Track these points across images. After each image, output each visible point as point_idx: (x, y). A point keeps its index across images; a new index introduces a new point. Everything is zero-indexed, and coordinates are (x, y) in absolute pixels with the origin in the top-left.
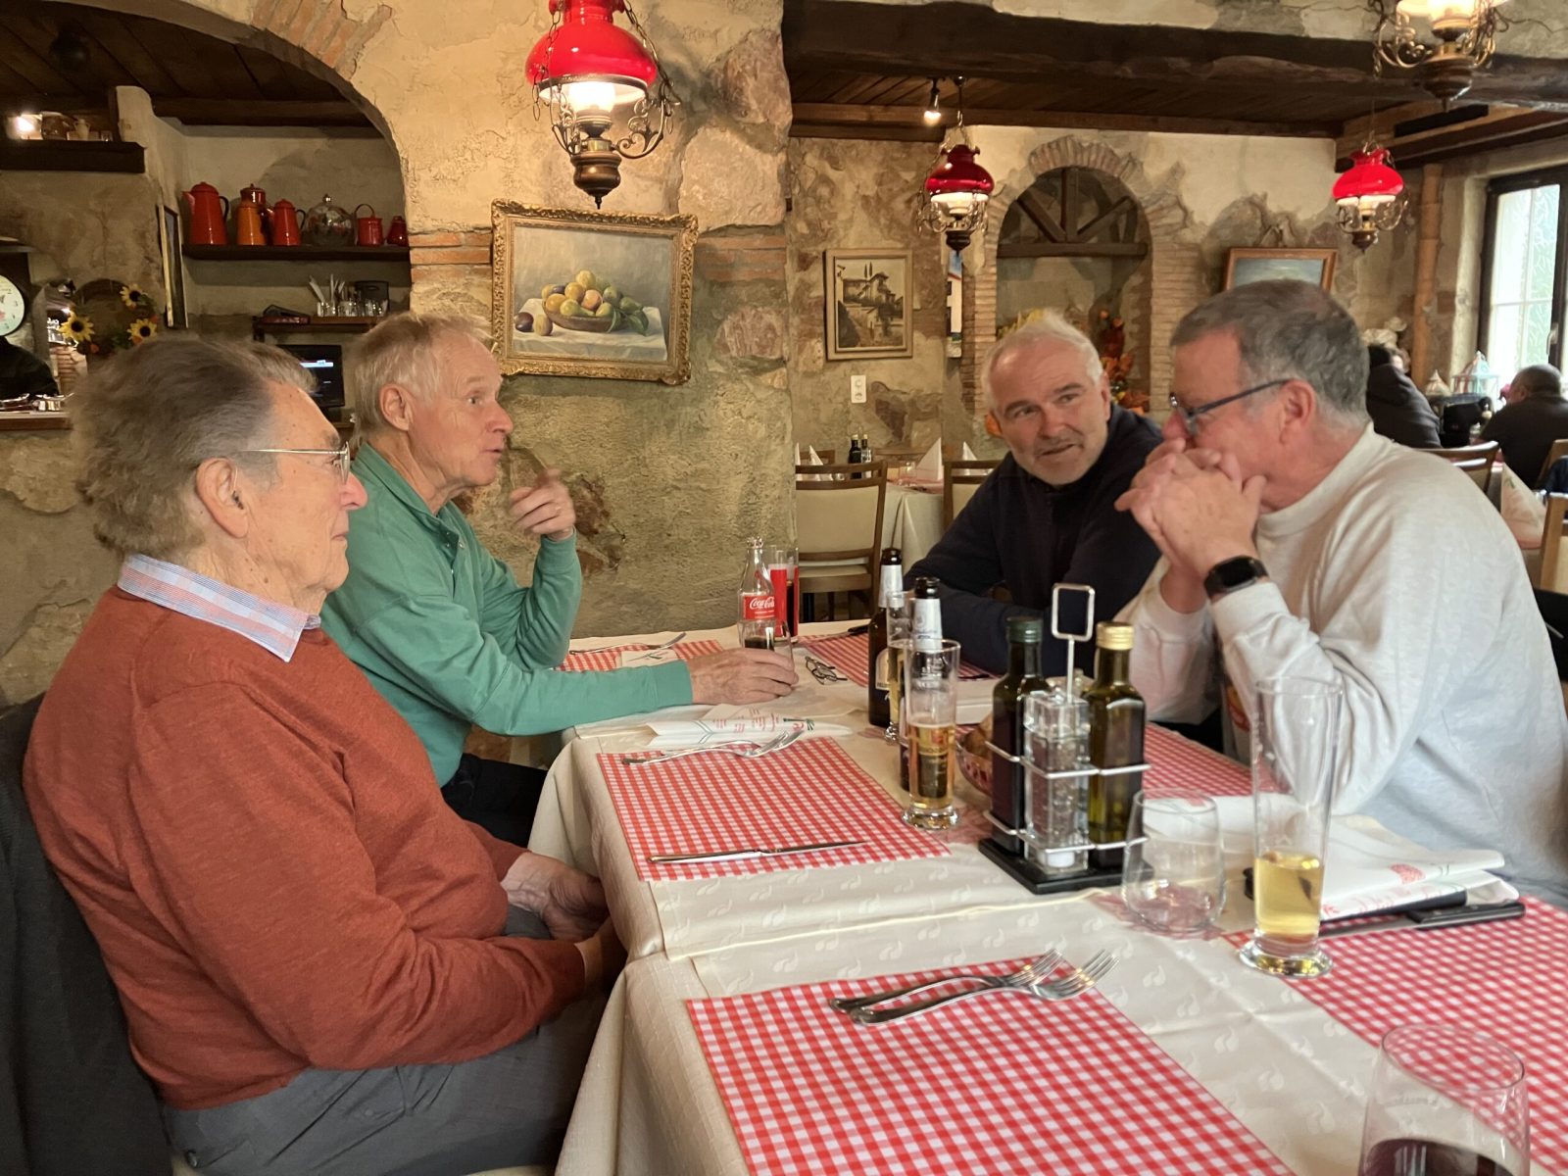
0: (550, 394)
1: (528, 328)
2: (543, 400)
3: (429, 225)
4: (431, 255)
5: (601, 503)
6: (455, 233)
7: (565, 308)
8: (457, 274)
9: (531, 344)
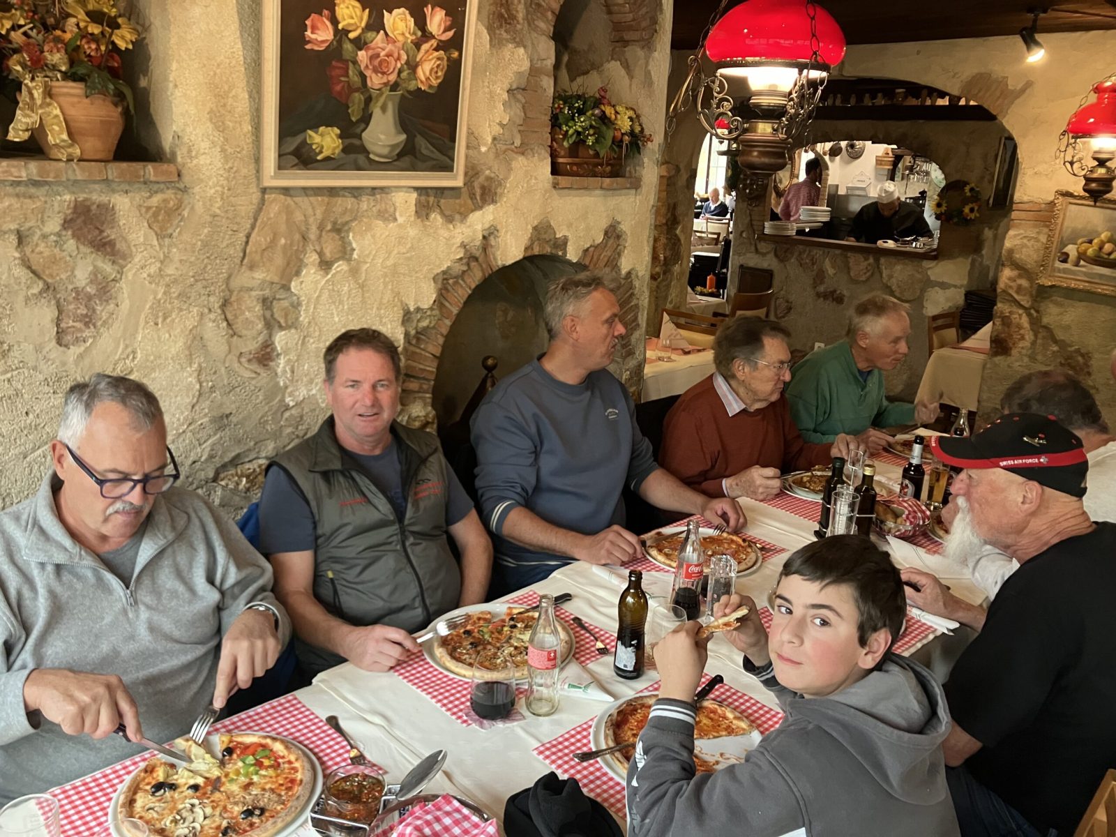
0: (1072, 299)
1: (1065, 261)
2: (1067, 302)
3: (1026, 199)
4: (1023, 215)
5: (1088, 366)
6: (1040, 204)
7: (1090, 252)
8: (1035, 226)
9: (1065, 271)
